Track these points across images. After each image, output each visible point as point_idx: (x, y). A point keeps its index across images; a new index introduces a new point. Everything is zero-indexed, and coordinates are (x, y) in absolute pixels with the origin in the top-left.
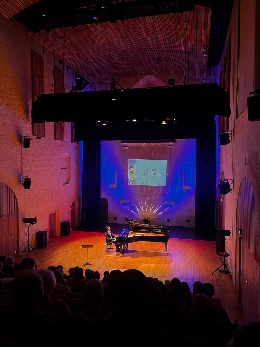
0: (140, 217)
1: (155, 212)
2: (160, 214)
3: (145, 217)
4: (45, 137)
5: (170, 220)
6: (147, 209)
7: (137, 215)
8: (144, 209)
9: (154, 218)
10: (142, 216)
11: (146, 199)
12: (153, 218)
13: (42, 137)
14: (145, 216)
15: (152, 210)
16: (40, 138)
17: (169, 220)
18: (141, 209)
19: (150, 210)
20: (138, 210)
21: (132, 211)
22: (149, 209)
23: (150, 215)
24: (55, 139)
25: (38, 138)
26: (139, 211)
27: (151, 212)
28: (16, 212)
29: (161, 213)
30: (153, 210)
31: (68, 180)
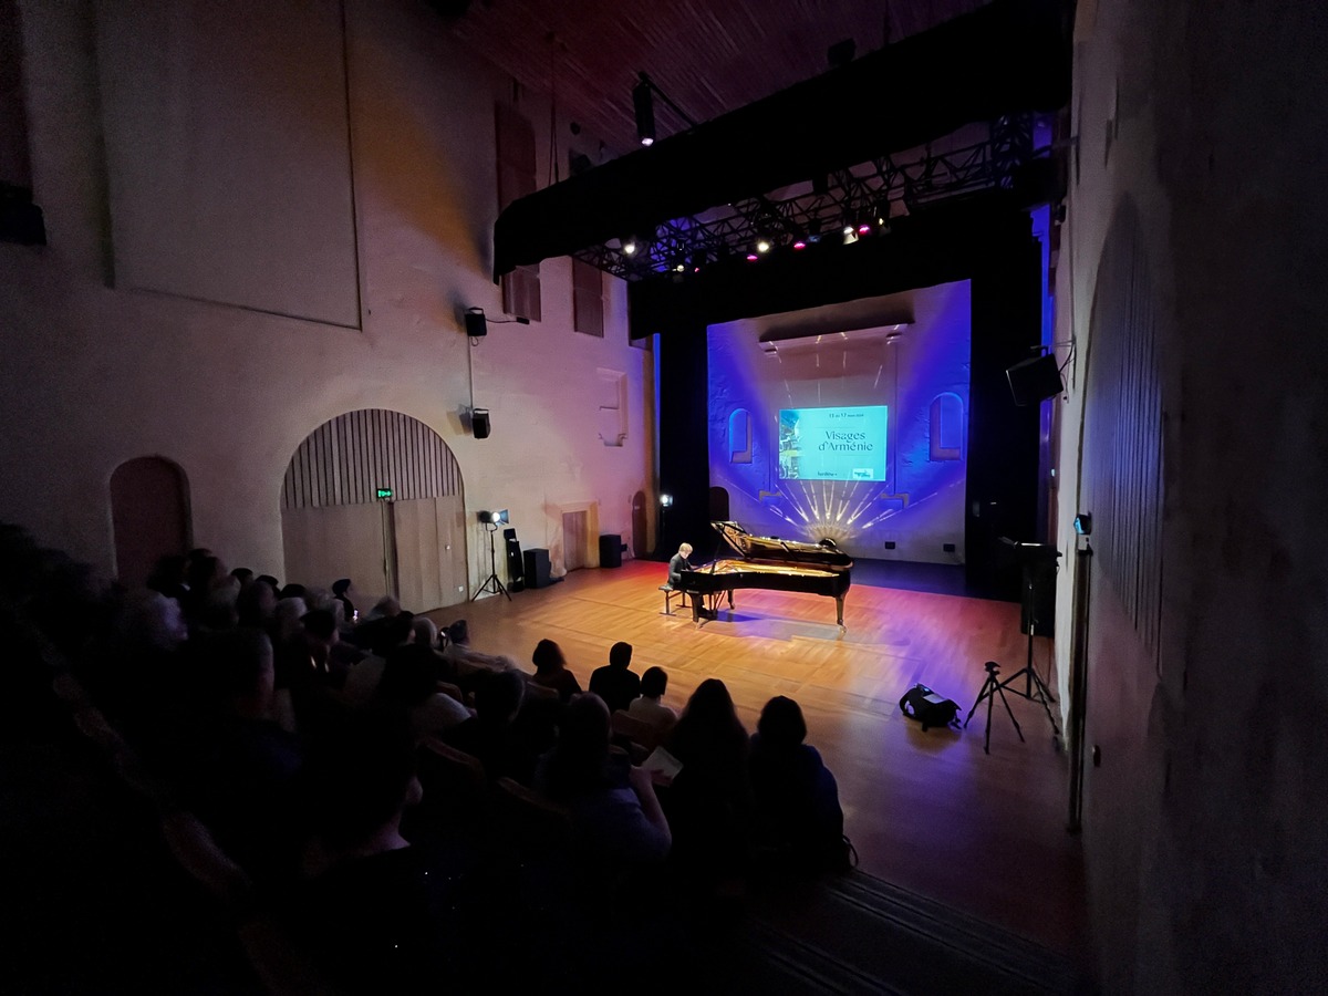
0: (811, 535)
1: (850, 521)
2: (865, 527)
3: (824, 535)
4: (540, 320)
5: (894, 544)
6: (828, 515)
7: (802, 530)
8: (822, 512)
9: (849, 539)
10: (817, 532)
12: (846, 537)
13: (534, 319)
14: (822, 531)
15: (842, 518)
16: (527, 322)
17: (890, 546)
18: (812, 513)
19: (839, 518)
20: (803, 515)
21: (788, 519)
22: (834, 513)
23: (837, 531)
24: (576, 330)
25: (520, 320)
26: (806, 519)
27: (840, 522)
28: (456, 492)
29: (869, 524)
30: (846, 516)
31: (622, 436)
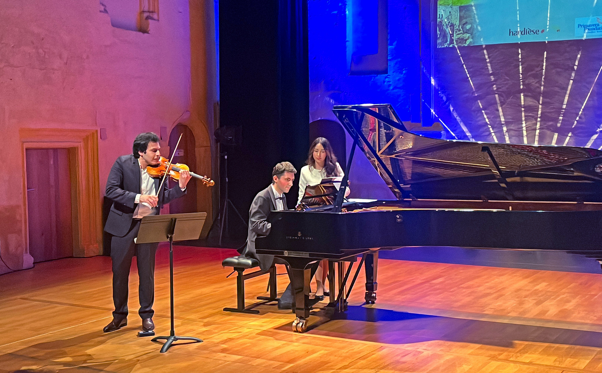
11: (528, 109)
31: (148, 14)
